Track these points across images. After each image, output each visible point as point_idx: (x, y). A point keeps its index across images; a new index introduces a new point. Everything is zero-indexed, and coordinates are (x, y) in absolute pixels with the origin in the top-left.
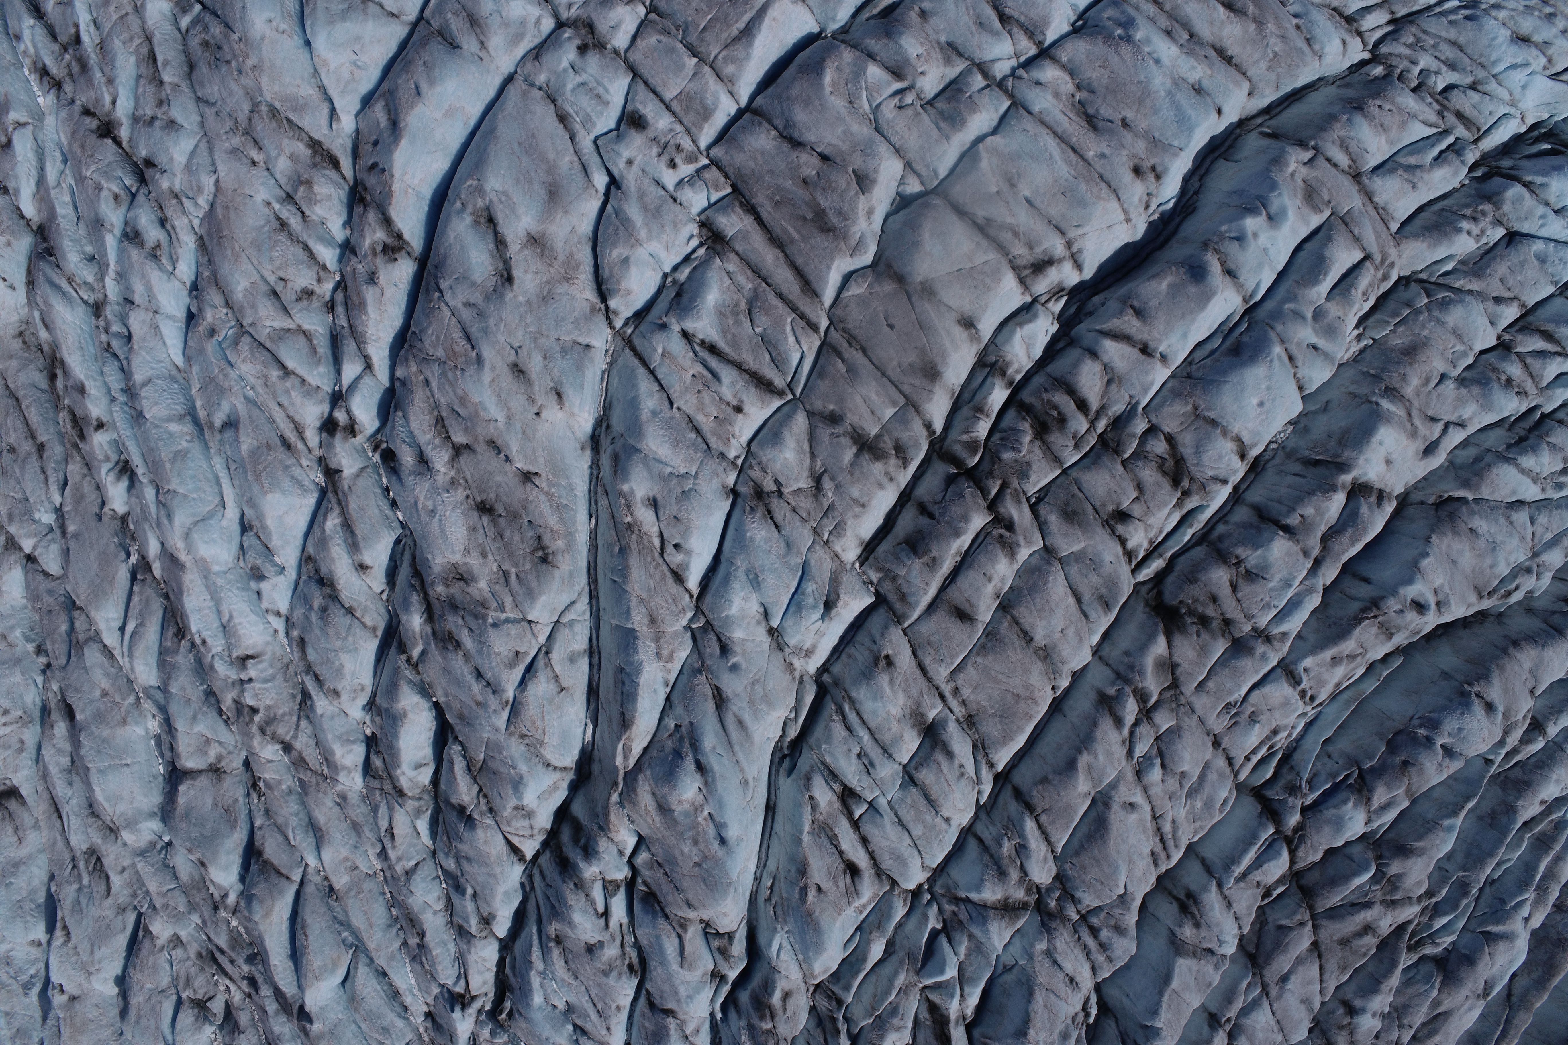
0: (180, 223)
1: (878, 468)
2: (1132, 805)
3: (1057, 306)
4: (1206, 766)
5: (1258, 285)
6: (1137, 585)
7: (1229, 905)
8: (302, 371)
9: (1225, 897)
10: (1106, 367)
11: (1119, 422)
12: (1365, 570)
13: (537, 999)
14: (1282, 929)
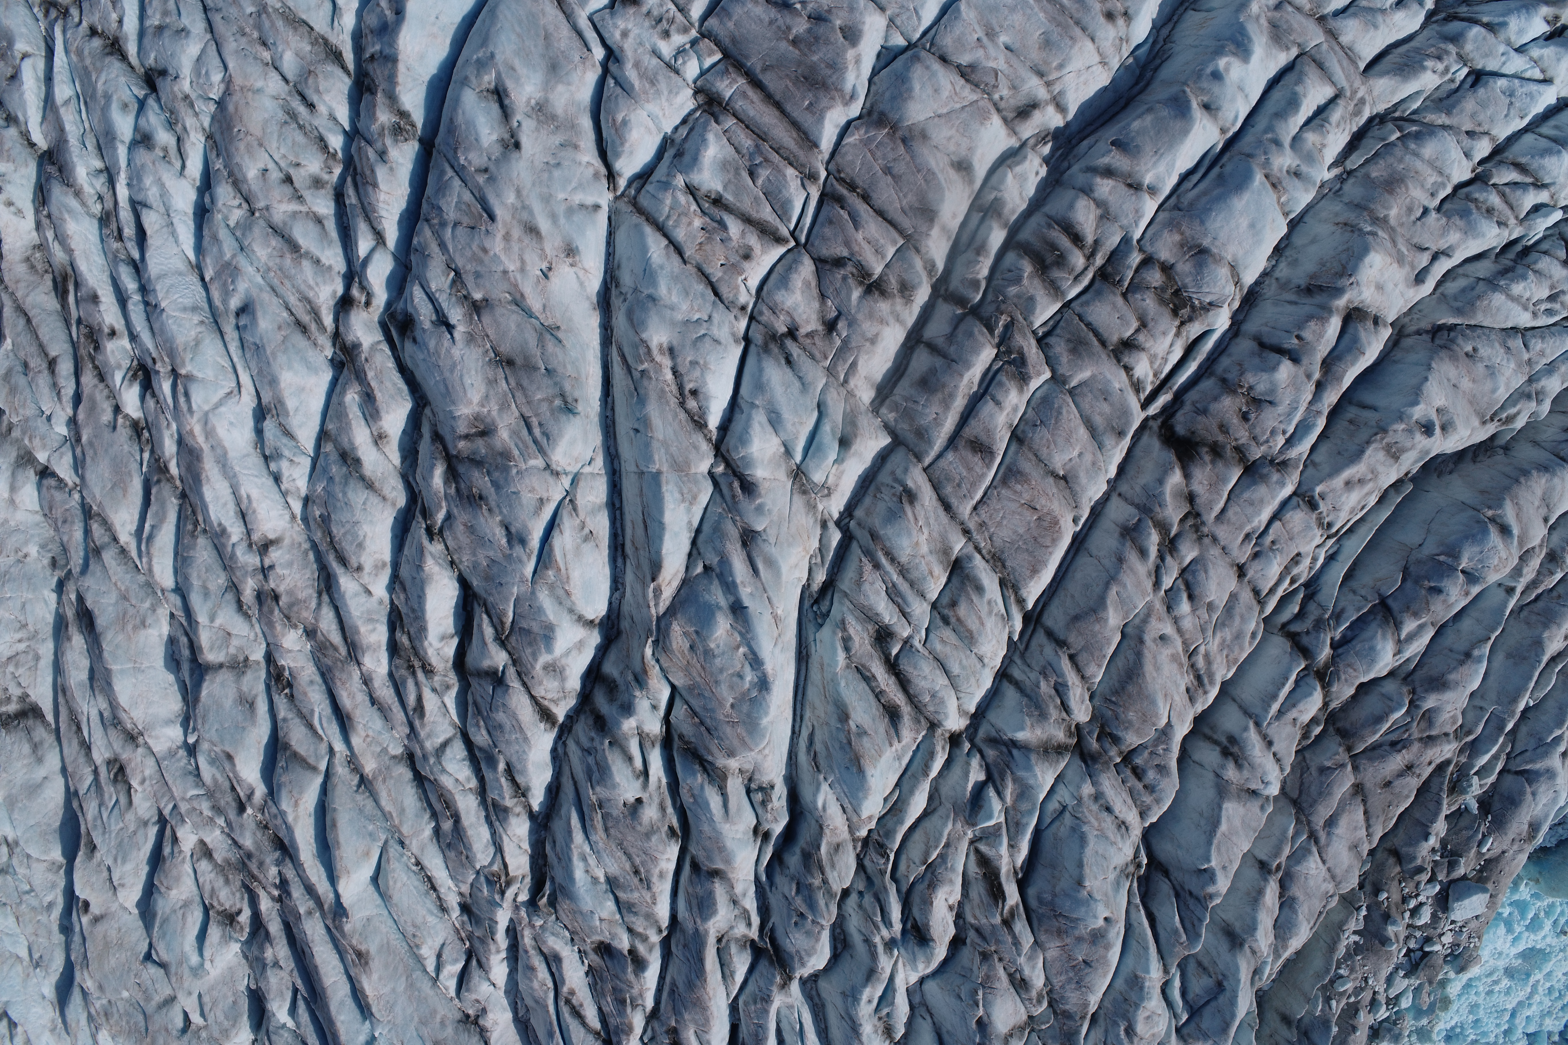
0: (190, 122)
1: (883, 307)
2: (1162, 638)
3: (1047, 149)
4: (1233, 597)
5: (1236, 117)
6: (1146, 420)
7: (1270, 744)
8: (316, 251)
9: (1264, 737)
10: (1099, 204)
11: (1115, 256)
12: (1368, 397)
13: (579, 874)
14: (1324, 770)
